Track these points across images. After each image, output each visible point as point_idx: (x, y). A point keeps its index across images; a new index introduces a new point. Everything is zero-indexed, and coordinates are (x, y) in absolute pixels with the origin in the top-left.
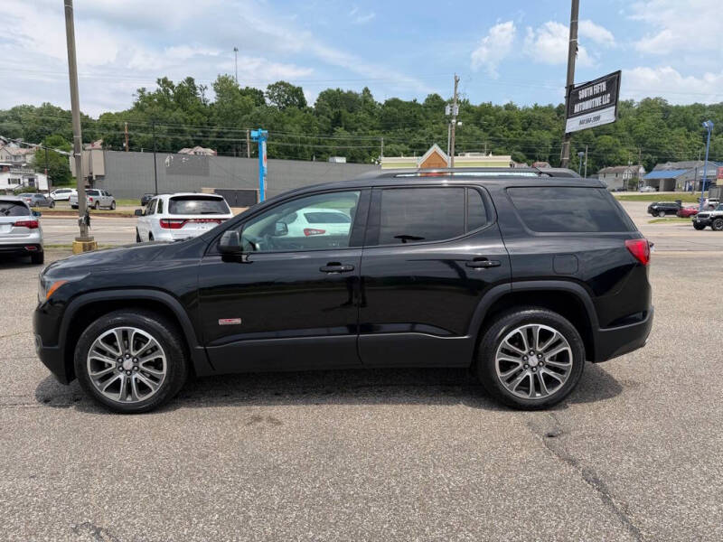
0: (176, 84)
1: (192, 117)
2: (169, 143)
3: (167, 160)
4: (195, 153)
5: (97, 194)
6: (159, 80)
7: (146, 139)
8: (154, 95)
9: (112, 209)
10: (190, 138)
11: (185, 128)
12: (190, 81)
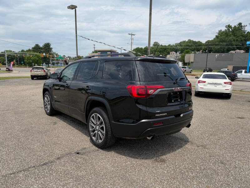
0: (233, 26)
1: (237, 38)
2: (226, 49)
3: (217, 56)
4: (236, 52)
5: (186, 68)
6: (226, 26)
7: (217, 49)
8: (224, 31)
9: (190, 73)
10: (235, 47)
11: (233, 43)
12: (240, 24)
